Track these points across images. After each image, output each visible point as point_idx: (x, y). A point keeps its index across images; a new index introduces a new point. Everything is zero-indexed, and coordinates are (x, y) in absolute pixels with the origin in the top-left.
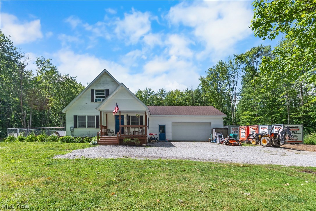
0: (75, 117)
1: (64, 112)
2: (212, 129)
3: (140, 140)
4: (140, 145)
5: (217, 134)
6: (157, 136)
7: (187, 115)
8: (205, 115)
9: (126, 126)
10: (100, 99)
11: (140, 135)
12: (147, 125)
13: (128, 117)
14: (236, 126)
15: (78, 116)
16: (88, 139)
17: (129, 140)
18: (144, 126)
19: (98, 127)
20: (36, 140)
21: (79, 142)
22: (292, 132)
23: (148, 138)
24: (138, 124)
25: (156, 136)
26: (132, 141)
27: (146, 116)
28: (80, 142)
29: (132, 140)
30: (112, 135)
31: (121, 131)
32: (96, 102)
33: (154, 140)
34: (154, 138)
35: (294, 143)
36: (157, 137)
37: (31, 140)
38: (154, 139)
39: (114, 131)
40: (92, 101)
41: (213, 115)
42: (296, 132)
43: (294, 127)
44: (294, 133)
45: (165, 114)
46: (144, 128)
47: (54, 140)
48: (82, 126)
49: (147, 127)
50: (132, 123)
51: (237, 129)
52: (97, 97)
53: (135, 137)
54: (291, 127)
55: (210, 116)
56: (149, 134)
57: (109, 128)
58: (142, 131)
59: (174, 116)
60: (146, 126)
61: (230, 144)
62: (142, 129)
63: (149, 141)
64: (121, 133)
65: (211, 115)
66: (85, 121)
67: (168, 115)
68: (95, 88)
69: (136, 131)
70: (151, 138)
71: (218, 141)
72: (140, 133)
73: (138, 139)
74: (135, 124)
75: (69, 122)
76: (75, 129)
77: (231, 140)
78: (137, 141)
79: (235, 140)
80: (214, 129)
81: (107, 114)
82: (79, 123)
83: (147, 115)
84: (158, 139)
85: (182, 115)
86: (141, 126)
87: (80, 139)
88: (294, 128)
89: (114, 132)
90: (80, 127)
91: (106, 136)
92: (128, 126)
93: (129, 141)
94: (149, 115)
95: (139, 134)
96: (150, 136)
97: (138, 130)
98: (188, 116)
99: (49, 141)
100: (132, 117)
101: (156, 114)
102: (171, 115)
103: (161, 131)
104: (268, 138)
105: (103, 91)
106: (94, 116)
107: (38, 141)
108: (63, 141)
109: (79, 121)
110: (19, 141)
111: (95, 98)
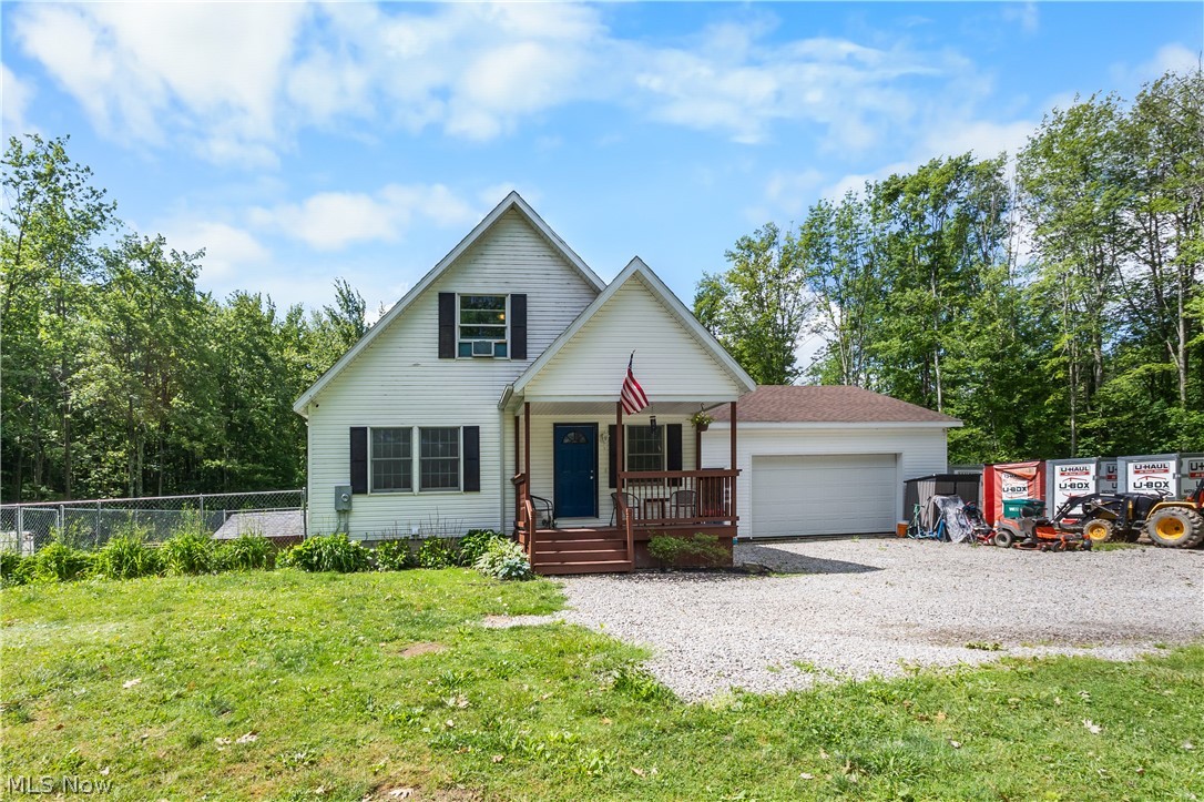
0: (358, 434)
1: (299, 411)
5: (943, 501)
8: (880, 420)
10: (487, 341)
15: (375, 430)
16: (443, 546)
19: (472, 486)
20: (153, 567)
24: (662, 464)
28: (405, 566)
32: (461, 355)
37: (130, 566)
39: (553, 503)
40: (445, 351)
47: (255, 559)
48: (394, 479)
50: (633, 460)
52: (466, 332)
55: (899, 424)
59: (763, 425)
62: (678, 489)
65: (903, 420)
66: (410, 454)
68: (461, 287)
69: (655, 500)
72: (671, 506)
73: (715, 538)
74: (644, 468)
75: (326, 464)
76: (358, 500)
78: (716, 546)
80: (923, 480)
81: (517, 419)
82: (377, 465)
86: (675, 474)
89: (552, 509)
90: (382, 483)
93: (682, 551)
95: (668, 515)
97: (661, 492)
100: (632, 430)
102: (750, 421)
104: (1191, 514)
105: (499, 301)
106: (455, 430)
107: (170, 572)
108: (312, 568)
109: (375, 454)
110: (60, 573)
111: (458, 339)
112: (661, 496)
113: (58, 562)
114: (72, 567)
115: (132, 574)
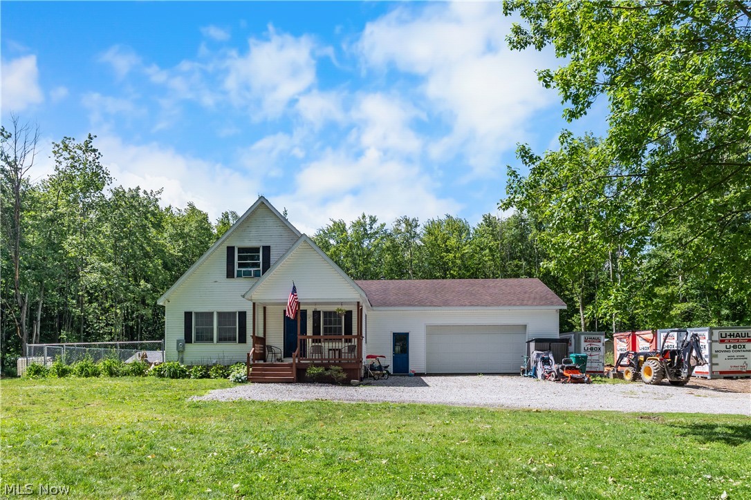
0: (188, 315)
1: (161, 304)
2: (529, 342)
3: (345, 370)
4: (346, 383)
5: (538, 354)
6: (388, 361)
7: (465, 306)
8: (510, 305)
9: (309, 337)
10: (250, 269)
11: (345, 359)
12: (361, 334)
13: (316, 314)
14: (597, 333)
15: (196, 313)
16: (221, 369)
17: (321, 370)
18: (355, 337)
19: (243, 340)
20: (96, 374)
21: (200, 378)
22: (734, 347)
23: (365, 367)
24: (341, 332)
25: (384, 362)
26: (328, 373)
27: (360, 311)
28: (202, 377)
29: (327, 370)
30: (277, 359)
31: (301, 351)
32: (238, 277)
33: (379, 372)
34: (380, 366)
35: (737, 375)
36: (386, 364)
37: (86, 373)
38: (380, 368)
39: (283, 350)
40: (230, 274)
41: (532, 305)
42: (744, 346)
43: (738, 335)
44: (737, 349)
45: (410, 305)
46: (355, 342)
47: (139, 372)
48: (204, 337)
49: (362, 340)
50: (325, 329)
51: (600, 342)
52: (240, 265)
53: (335, 364)
54: (730, 335)
55: (523, 308)
56: (368, 357)
57: (269, 342)
58: (351, 349)
59: (430, 308)
60: (360, 336)
61: (563, 378)
62: (350, 344)
63: (366, 373)
64: (301, 354)
65: (526, 305)
66: (213, 325)
67: (415, 306)
68: (237, 244)
69: (337, 350)
70: (372, 365)
71: (540, 373)
72: (345, 353)
73: (340, 368)
74: (332, 333)
75: (174, 329)
76: (188, 346)
77: (567, 368)
78: (339, 372)
79: (577, 369)
80: (531, 341)
81: (265, 308)
82: (197, 330)
83: (362, 309)
84: (391, 369)
85: (453, 306)
86: (348, 337)
87: (201, 370)
88: (738, 338)
89: (283, 353)
90: (200, 339)
91: (262, 362)
92: (316, 337)
93: (320, 374)
94: (367, 307)
95: (343, 357)
96: (370, 361)
97: (340, 345)
98: (466, 308)
99: (129, 375)
100: (325, 313)
101: (385, 304)
102: (423, 306)
103: (398, 349)
104: (656, 364)
105: (256, 250)
106: (235, 313)
107: (102, 376)
108: (161, 376)
109: (196, 325)
110: (59, 374)
111: (236, 268)
112: (334, 348)
113: (58, 369)
114: (64, 372)
115: (87, 376)
